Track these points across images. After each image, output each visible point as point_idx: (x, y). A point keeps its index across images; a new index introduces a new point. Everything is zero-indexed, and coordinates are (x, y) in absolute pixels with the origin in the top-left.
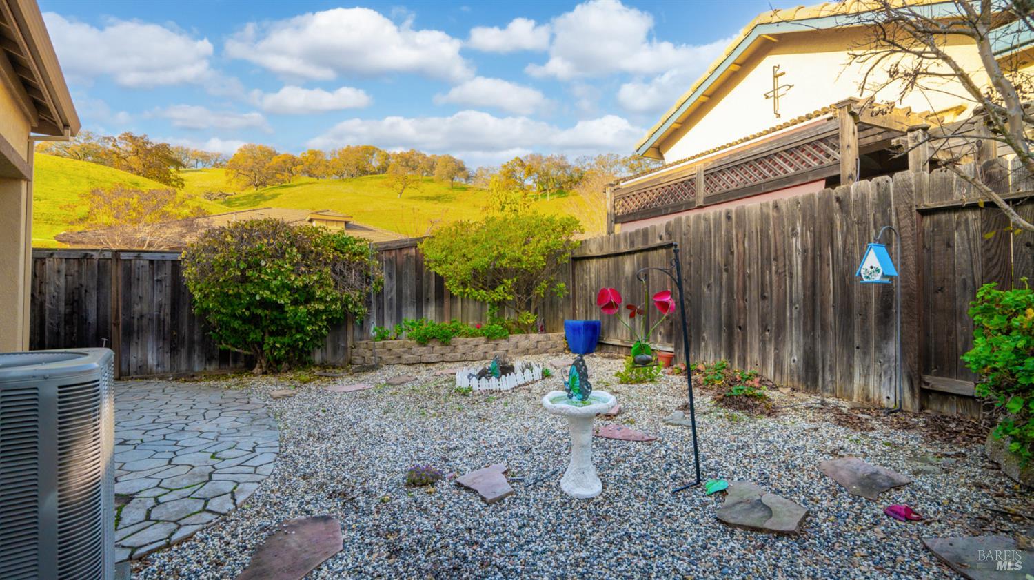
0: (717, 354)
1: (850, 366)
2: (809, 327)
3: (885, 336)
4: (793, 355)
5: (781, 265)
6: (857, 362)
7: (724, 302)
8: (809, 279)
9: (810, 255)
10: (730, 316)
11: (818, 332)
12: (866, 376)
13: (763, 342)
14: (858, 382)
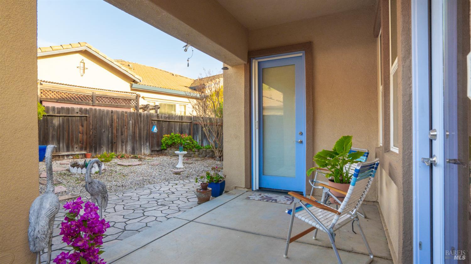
0: (107, 151)
1: (141, 148)
2: (133, 141)
3: (147, 142)
4: (129, 148)
5: (127, 127)
6: (142, 147)
7: (110, 136)
8: (133, 131)
9: (134, 125)
10: (112, 140)
11: (135, 142)
12: (144, 150)
13: (122, 146)
14: (143, 151)
